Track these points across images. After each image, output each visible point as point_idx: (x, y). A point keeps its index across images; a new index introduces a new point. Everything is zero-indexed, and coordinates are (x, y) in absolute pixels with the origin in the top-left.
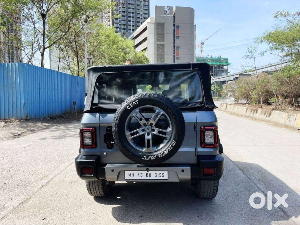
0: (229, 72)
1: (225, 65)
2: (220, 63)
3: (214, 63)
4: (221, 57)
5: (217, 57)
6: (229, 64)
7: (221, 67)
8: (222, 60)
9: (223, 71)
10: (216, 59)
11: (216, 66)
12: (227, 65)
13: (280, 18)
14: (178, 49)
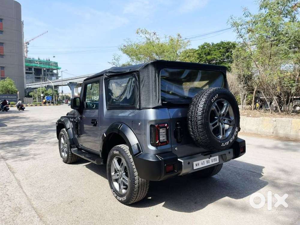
0: (59, 77)
1: (55, 69)
2: (49, 67)
3: (42, 66)
4: (49, 60)
5: (45, 60)
6: (58, 69)
7: (50, 70)
8: (52, 64)
9: (53, 75)
10: (44, 62)
11: (45, 69)
12: (57, 69)
13: (141, 34)
14: (2, 46)
